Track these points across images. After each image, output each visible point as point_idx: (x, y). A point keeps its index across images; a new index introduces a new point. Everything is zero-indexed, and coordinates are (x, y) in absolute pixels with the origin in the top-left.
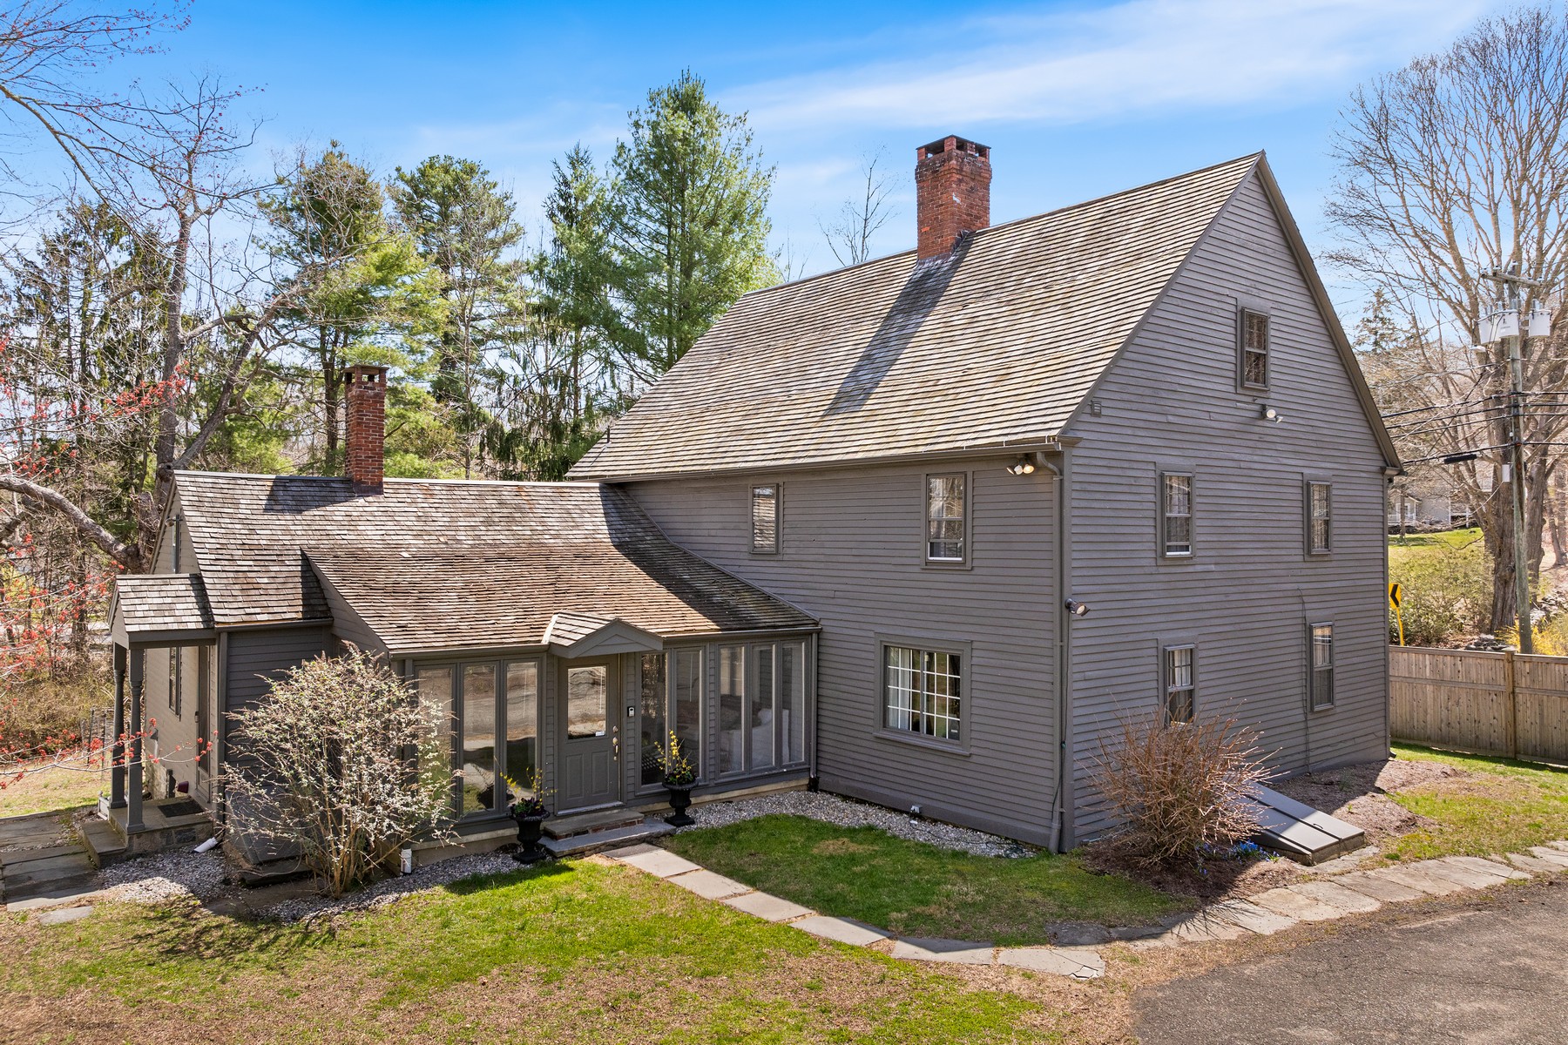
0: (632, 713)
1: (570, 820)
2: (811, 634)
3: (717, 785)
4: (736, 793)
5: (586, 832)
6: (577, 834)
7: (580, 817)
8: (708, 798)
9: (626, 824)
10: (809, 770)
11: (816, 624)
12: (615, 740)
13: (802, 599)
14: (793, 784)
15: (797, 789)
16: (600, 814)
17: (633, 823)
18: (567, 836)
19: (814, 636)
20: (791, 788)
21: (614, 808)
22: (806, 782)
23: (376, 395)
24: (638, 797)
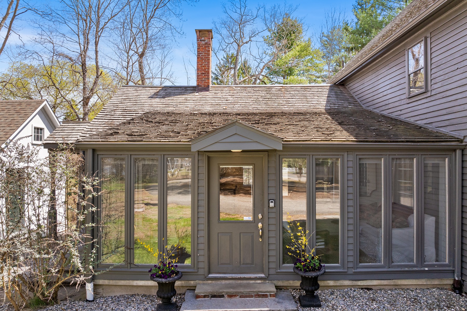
0: (272, 205)
1: (219, 282)
2: (455, 150)
3: (356, 273)
4: (375, 282)
5: (223, 296)
6: (214, 296)
7: (227, 282)
8: (347, 283)
9: (258, 296)
10: (453, 272)
11: (461, 141)
12: (260, 225)
13: (447, 123)
14: (436, 282)
15: (440, 287)
16: (245, 282)
17: (265, 296)
18: (205, 296)
19: (458, 153)
20: (434, 286)
21: (256, 279)
22: (451, 282)
23: (206, 43)
24: (278, 273)
